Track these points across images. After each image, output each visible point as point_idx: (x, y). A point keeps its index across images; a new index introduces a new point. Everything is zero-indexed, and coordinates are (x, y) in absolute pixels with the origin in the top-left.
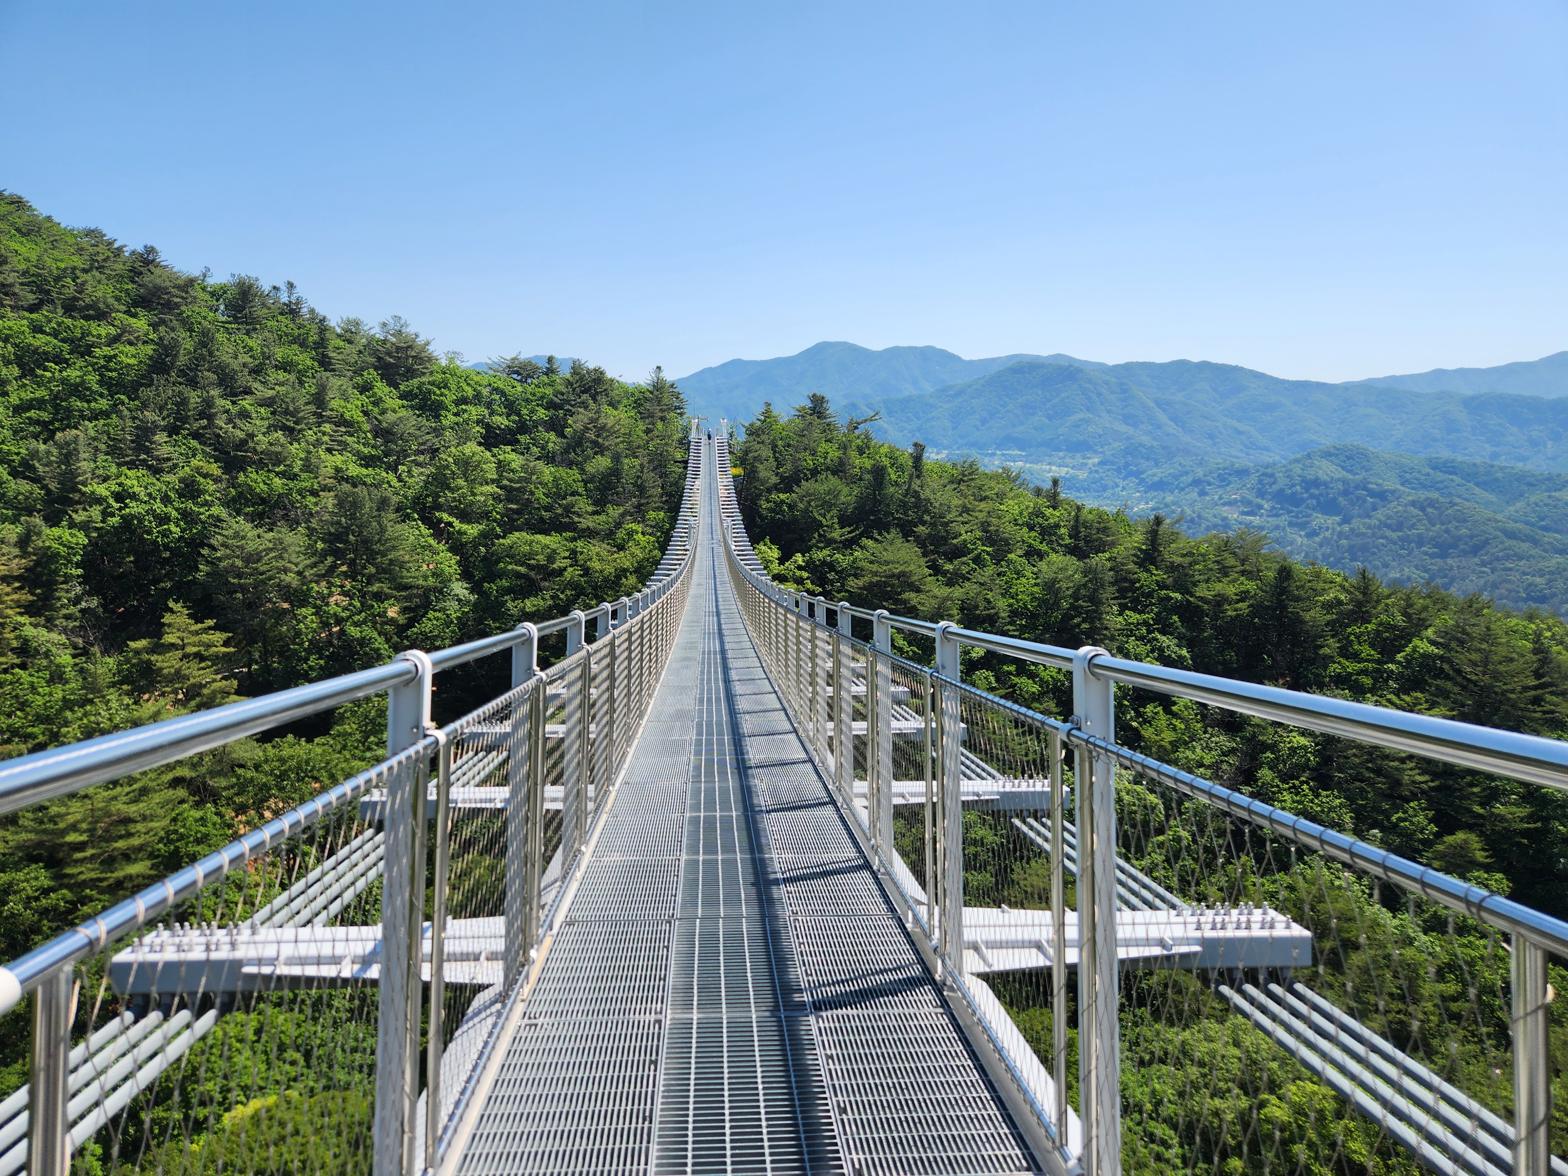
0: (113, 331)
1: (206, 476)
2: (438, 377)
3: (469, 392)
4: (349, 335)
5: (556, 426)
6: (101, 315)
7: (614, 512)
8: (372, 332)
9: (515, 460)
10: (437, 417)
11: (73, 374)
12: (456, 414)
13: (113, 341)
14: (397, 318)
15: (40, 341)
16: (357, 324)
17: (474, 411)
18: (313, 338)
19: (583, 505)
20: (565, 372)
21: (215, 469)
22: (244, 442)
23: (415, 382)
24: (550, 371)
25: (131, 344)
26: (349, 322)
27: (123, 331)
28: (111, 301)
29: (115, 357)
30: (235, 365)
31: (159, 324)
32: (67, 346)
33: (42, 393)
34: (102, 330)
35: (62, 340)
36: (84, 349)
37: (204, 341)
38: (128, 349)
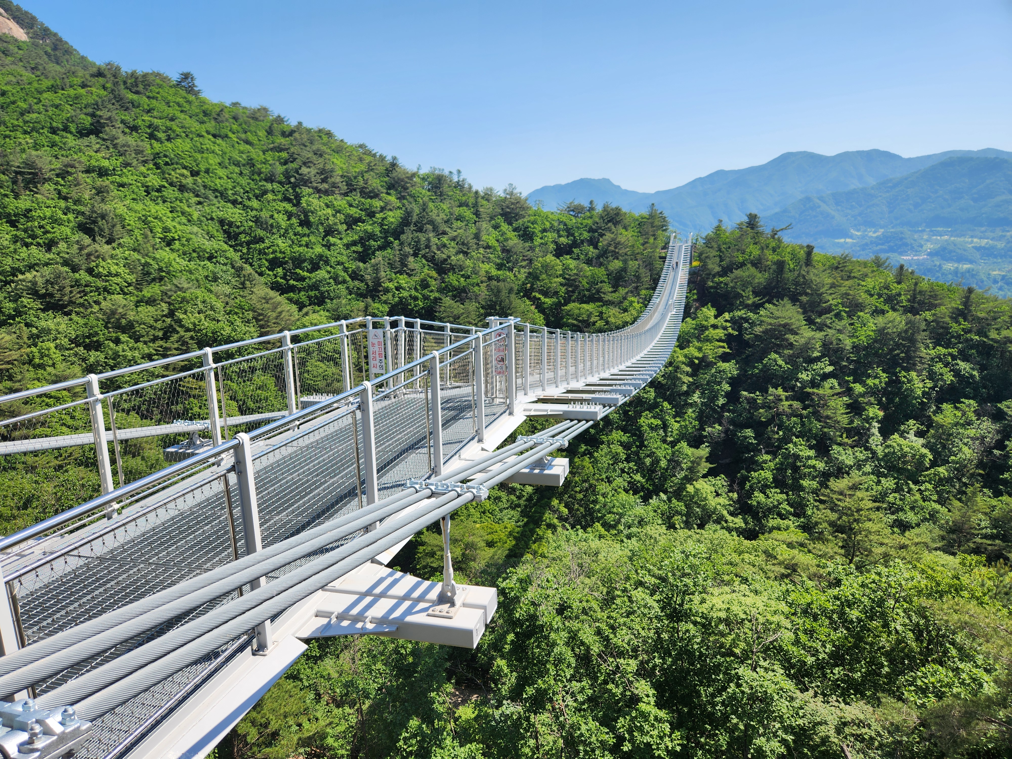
0: (382, 204)
1: (431, 277)
2: (532, 218)
3: (548, 225)
4: (487, 197)
5: (593, 243)
6: (374, 195)
7: (622, 291)
8: (499, 194)
9: (572, 263)
10: (532, 240)
11: (369, 228)
12: (541, 238)
13: (383, 209)
14: (511, 185)
15: (354, 212)
16: (491, 189)
17: (551, 236)
18: (471, 201)
19: (607, 288)
20: (599, 208)
21: (434, 274)
22: (446, 260)
23: (520, 221)
24: (592, 209)
25: (391, 210)
26: (487, 189)
27: (387, 204)
28: (380, 188)
29: (386, 218)
30: (438, 220)
31: (401, 198)
32: (363, 213)
33: (356, 237)
34: (377, 204)
35: (361, 210)
36: (371, 214)
37: (424, 208)
38: (390, 213)
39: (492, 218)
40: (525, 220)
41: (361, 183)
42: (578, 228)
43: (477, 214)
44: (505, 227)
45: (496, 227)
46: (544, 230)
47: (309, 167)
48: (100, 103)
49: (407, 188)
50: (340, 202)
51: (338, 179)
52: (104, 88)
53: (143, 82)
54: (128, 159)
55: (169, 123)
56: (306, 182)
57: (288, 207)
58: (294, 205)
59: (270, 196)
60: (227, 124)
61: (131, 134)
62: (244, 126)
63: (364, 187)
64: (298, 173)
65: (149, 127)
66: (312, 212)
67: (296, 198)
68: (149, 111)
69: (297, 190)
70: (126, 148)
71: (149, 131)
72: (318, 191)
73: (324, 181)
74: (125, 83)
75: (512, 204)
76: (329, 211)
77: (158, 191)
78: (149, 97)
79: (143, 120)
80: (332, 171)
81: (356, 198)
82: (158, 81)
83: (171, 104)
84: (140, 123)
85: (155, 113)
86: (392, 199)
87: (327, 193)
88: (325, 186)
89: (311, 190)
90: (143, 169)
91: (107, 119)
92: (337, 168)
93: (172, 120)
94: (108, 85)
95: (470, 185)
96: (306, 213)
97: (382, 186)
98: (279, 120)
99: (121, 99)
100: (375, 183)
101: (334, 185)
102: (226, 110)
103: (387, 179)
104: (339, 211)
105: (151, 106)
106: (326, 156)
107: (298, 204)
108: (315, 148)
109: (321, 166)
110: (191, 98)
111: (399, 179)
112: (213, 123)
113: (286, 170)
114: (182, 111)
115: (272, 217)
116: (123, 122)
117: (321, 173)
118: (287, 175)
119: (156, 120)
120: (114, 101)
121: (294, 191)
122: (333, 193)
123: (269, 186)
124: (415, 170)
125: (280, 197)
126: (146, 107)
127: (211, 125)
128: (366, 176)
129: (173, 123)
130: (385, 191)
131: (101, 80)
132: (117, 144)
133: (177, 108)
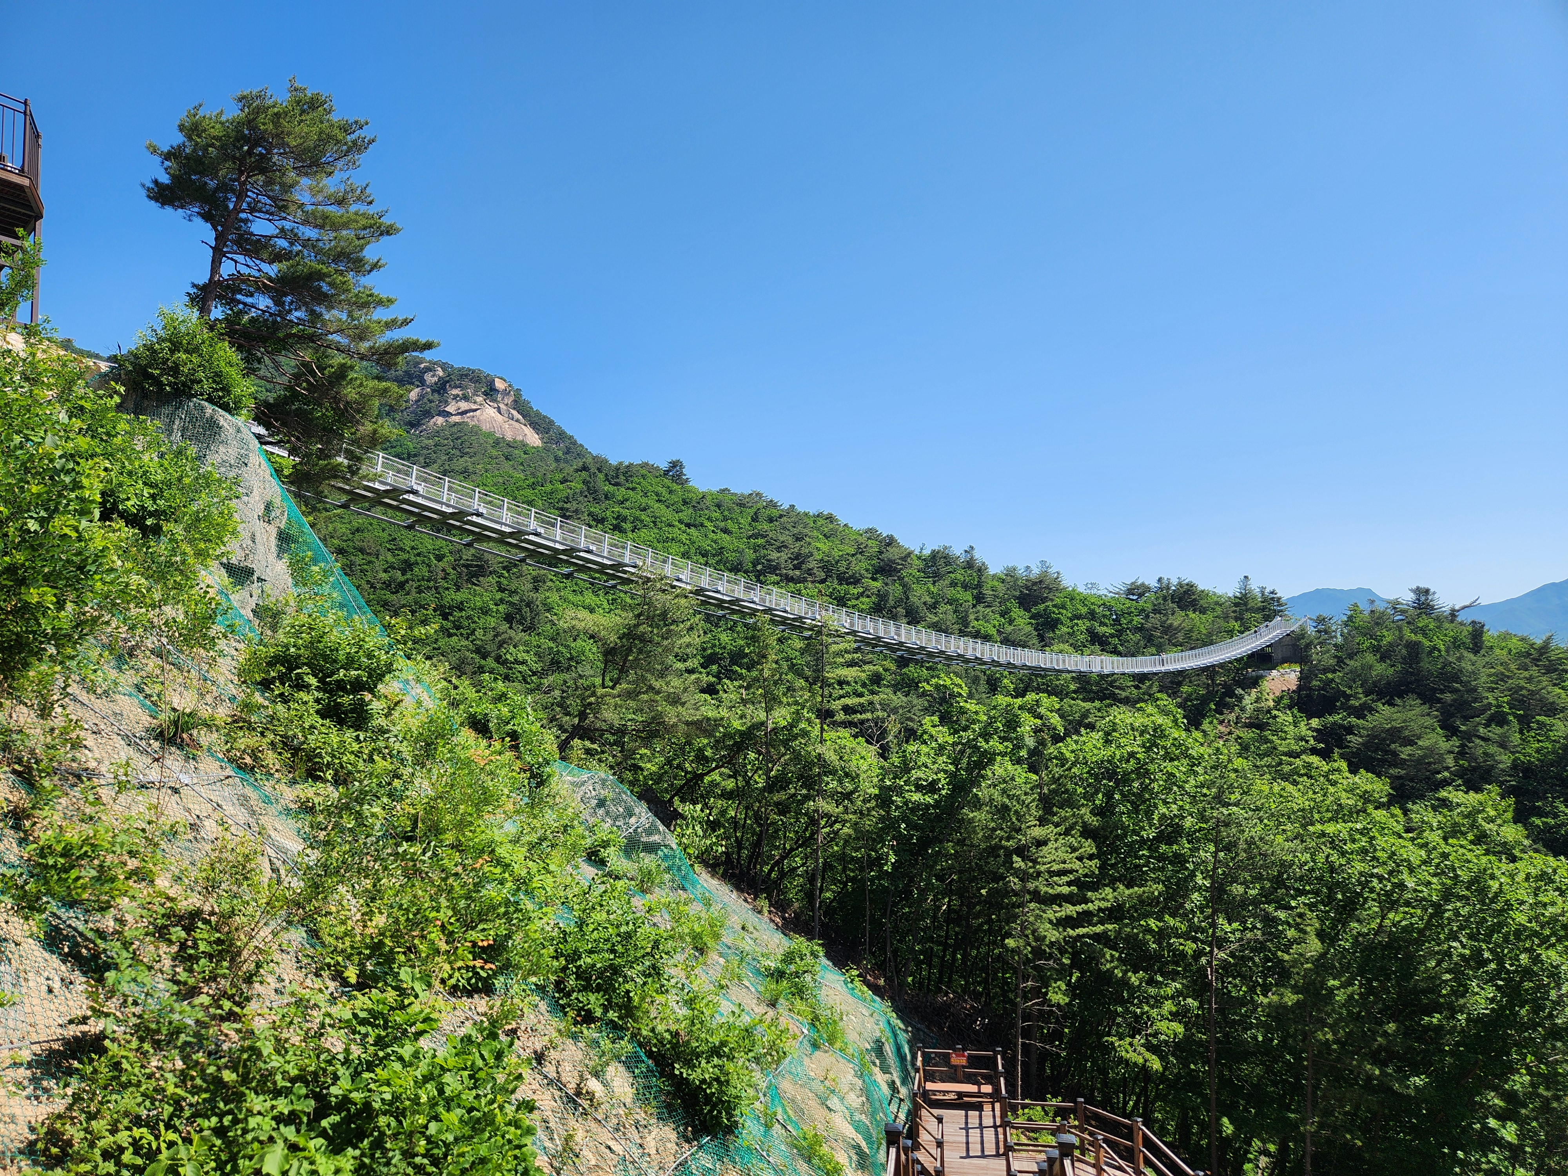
0: (861, 590)
6: (855, 580)
13: (859, 596)
16: (1013, 569)
25: (868, 596)
27: (868, 590)
28: (865, 572)
30: (918, 603)
31: (887, 583)
34: (855, 590)
37: (905, 590)
41: (843, 568)
47: (781, 551)
49: (899, 571)
51: (815, 565)
52: (583, 481)
53: (626, 473)
56: (774, 569)
60: (706, 512)
62: (726, 513)
63: (845, 573)
68: (621, 503)
72: (788, 579)
73: (796, 567)
74: (607, 475)
78: (626, 488)
80: (810, 555)
81: (832, 585)
82: (644, 472)
83: (650, 494)
85: (628, 504)
86: (876, 584)
87: (796, 580)
88: (798, 573)
89: (778, 578)
92: (817, 552)
93: (644, 509)
94: (589, 478)
95: (985, 565)
97: (867, 570)
98: (772, 504)
99: (596, 491)
100: (860, 566)
101: (808, 571)
102: (709, 498)
103: (876, 562)
105: (626, 497)
109: (797, 550)
110: (675, 487)
111: (891, 560)
112: (691, 510)
113: (756, 557)
114: (659, 501)
117: (797, 558)
118: (755, 562)
119: (626, 511)
122: (805, 581)
124: (916, 551)
126: (620, 498)
127: (687, 514)
128: (851, 559)
129: (643, 513)
130: (870, 576)
131: (584, 474)
133: (654, 497)
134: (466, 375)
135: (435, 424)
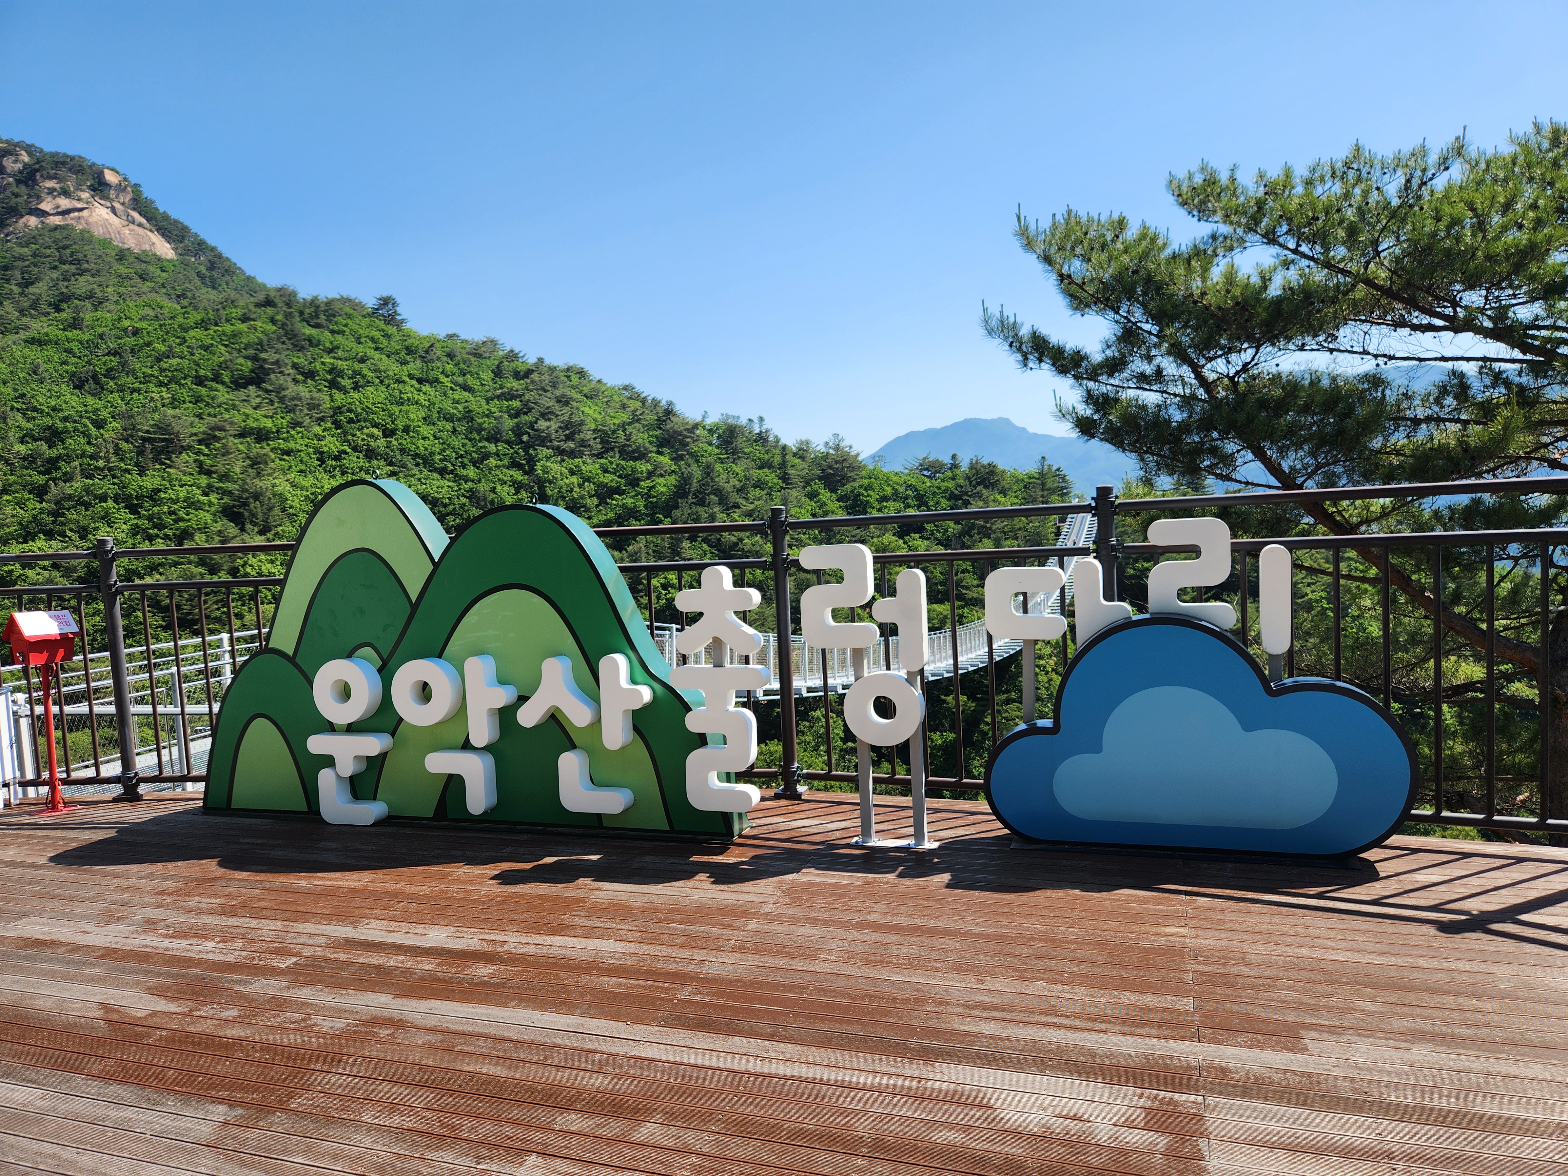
0: (650, 467)
2: (866, 482)
3: (889, 491)
4: (801, 453)
6: (640, 455)
8: (818, 448)
9: (921, 545)
11: (629, 501)
12: (879, 510)
13: (650, 475)
14: (836, 435)
15: (608, 479)
16: (807, 443)
17: (894, 507)
18: (777, 459)
19: (971, 580)
20: (965, 466)
23: (849, 487)
24: (955, 466)
25: (662, 476)
26: (802, 442)
27: (656, 467)
28: (647, 445)
29: (654, 487)
30: (728, 487)
31: (677, 459)
32: (623, 481)
33: (611, 515)
34: (643, 467)
35: (620, 476)
36: (634, 482)
37: (708, 471)
38: (661, 480)
39: (808, 483)
40: (856, 484)
41: (622, 439)
42: (934, 494)
43: (785, 478)
44: (825, 495)
45: (812, 496)
46: (885, 499)
47: (549, 420)
48: (265, 343)
49: (687, 444)
50: (591, 466)
51: (589, 435)
52: (273, 321)
53: (326, 311)
54: (298, 417)
55: (357, 366)
56: (544, 440)
57: (518, 475)
58: (525, 473)
59: (492, 462)
60: (439, 364)
61: (305, 382)
62: (462, 366)
63: (625, 445)
64: (532, 428)
65: (330, 372)
66: (550, 482)
67: (528, 462)
68: (331, 351)
69: (531, 451)
70: (296, 402)
71: (329, 377)
72: (560, 452)
73: (569, 438)
74: (301, 313)
75: (837, 462)
76: (574, 479)
77: (337, 458)
78: (333, 332)
79: (323, 363)
80: (582, 423)
81: (615, 459)
82: (347, 310)
83: (363, 340)
84: (318, 366)
85: (340, 353)
86: (665, 460)
87: (572, 454)
88: (571, 445)
89: (550, 452)
90: (317, 429)
91: (273, 364)
92: (588, 420)
93: (362, 361)
94: (279, 317)
95: (776, 437)
96: (541, 483)
97: (651, 443)
98: (512, 356)
99: (295, 335)
100: (641, 438)
101: (583, 443)
102: (437, 345)
103: (658, 433)
104: (588, 480)
105: (335, 343)
106: (574, 404)
107: (530, 472)
108: (558, 393)
109: (566, 418)
110: (391, 330)
111: (675, 432)
112: (419, 363)
113: (517, 425)
114: (377, 349)
115: (493, 490)
116: (295, 366)
117: (566, 427)
118: (518, 431)
119: (340, 362)
120: (284, 339)
121: (527, 453)
122: (581, 455)
123: (492, 448)
124: (699, 419)
125: (506, 462)
126: (328, 345)
127: (415, 366)
128: (629, 429)
129: (361, 365)
130: (655, 449)
131: (270, 310)
132: (284, 396)
133: (370, 344)
134: (63, 163)
135: (26, 226)
